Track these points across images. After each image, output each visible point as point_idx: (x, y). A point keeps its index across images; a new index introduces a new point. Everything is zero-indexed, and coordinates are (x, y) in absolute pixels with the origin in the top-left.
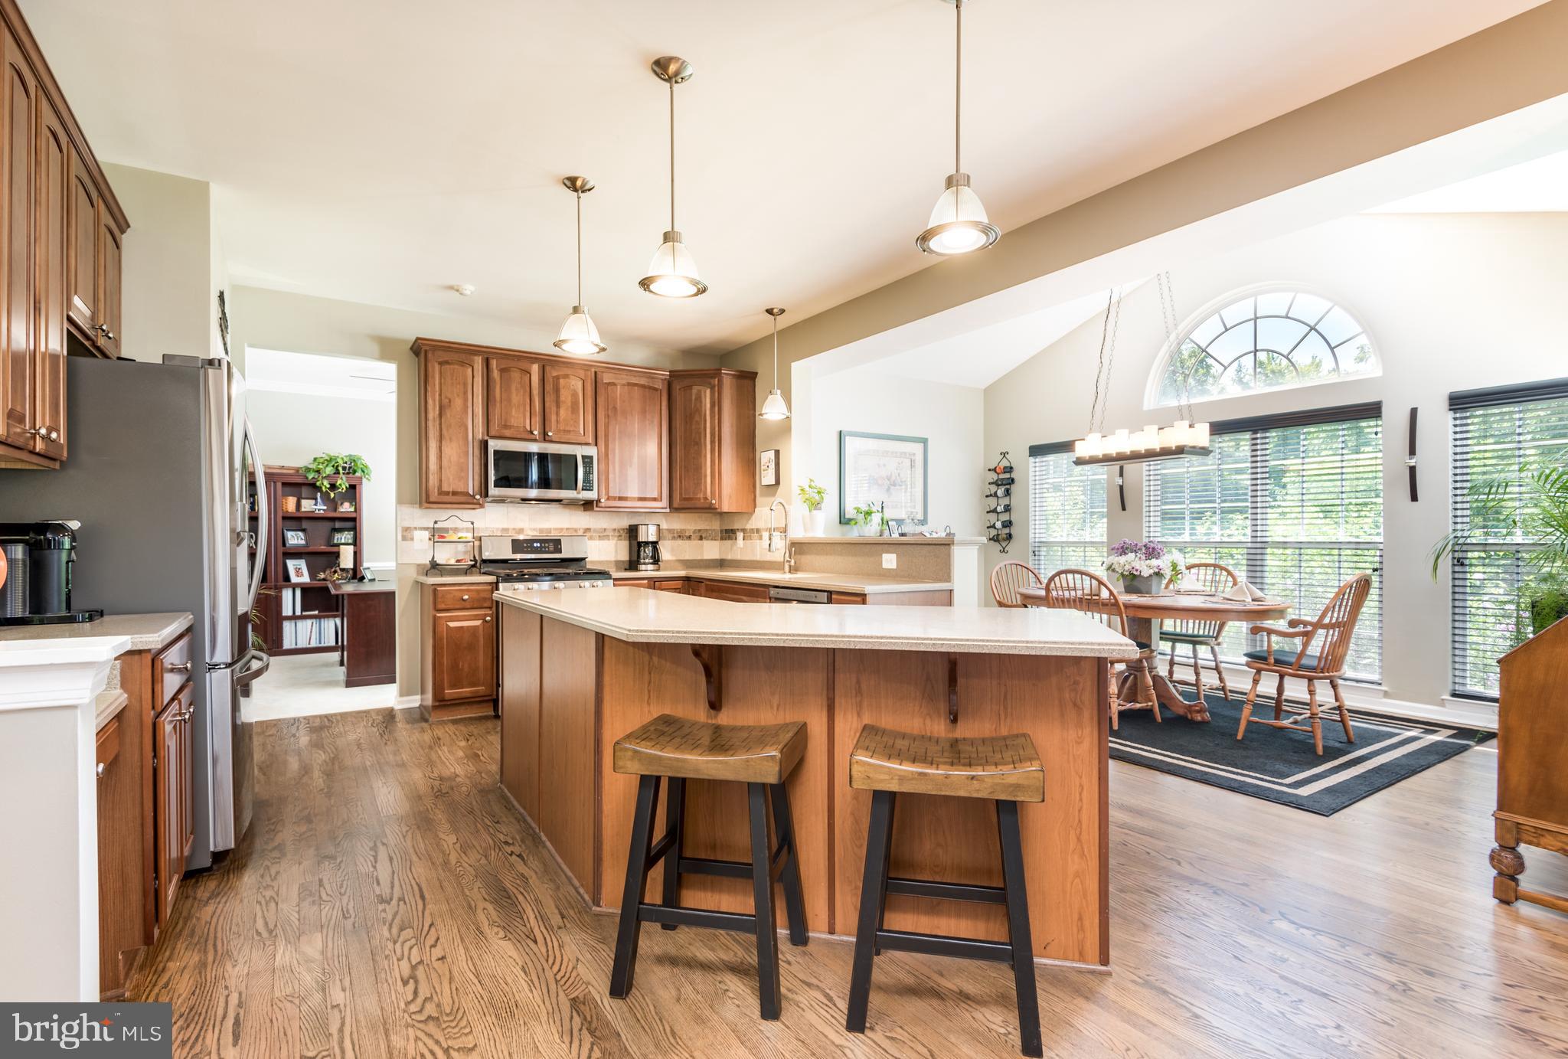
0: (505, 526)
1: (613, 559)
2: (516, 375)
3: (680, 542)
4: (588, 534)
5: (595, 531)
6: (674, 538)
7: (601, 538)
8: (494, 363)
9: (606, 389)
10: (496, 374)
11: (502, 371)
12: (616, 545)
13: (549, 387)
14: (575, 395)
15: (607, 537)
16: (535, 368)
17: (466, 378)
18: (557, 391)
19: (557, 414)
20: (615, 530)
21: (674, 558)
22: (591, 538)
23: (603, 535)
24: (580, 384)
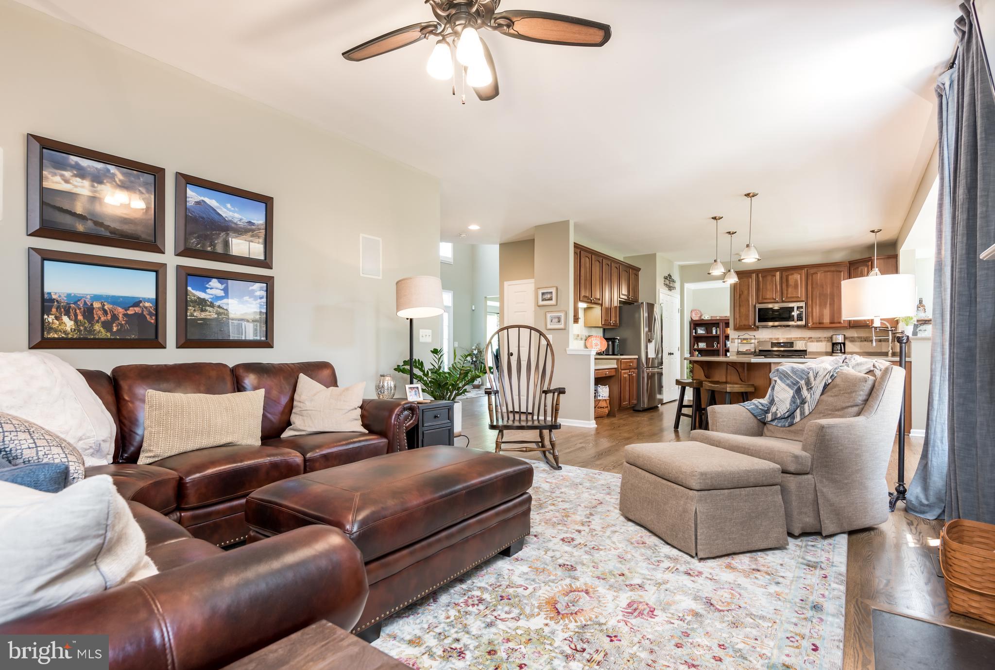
0: (771, 337)
1: (824, 351)
2: (769, 278)
3: (866, 343)
4: (811, 340)
5: (814, 338)
6: (861, 341)
7: (817, 341)
8: (760, 275)
9: (812, 276)
10: (761, 279)
11: (763, 277)
12: (826, 345)
13: (784, 280)
14: (796, 281)
15: (821, 341)
16: (778, 274)
17: (749, 282)
18: (787, 280)
19: (787, 290)
20: (825, 338)
21: (862, 351)
22: (812, 341)
23: (819, 340)
24: (799, 276)
